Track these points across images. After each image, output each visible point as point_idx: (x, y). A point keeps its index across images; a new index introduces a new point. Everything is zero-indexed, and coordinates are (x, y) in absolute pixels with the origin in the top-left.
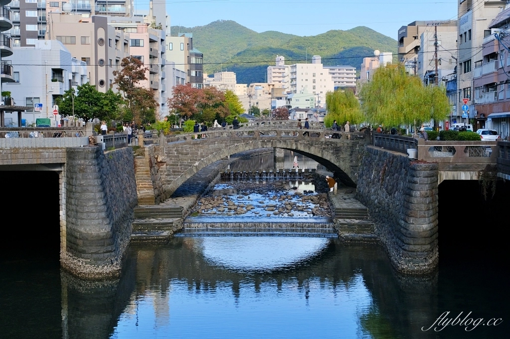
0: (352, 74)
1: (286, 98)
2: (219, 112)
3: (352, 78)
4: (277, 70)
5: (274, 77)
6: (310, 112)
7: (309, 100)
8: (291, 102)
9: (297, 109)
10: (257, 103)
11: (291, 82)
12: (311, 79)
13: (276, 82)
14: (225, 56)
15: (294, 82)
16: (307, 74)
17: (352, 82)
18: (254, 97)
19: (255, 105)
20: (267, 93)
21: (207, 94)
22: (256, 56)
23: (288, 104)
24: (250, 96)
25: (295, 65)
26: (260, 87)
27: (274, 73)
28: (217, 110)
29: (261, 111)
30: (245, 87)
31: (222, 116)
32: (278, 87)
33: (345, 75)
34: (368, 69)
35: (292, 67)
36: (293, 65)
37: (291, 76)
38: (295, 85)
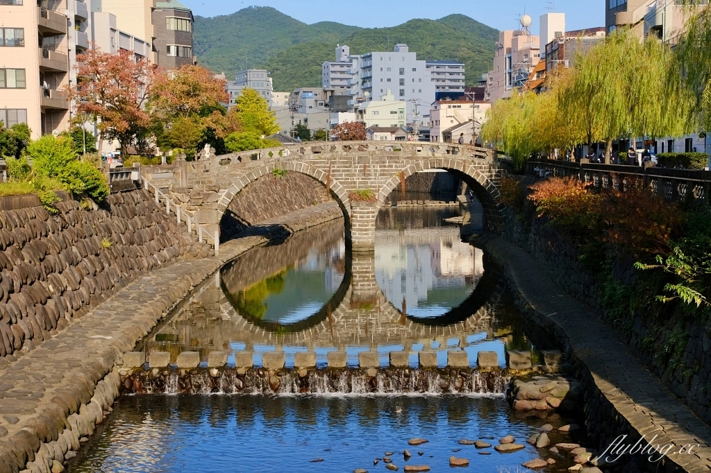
0: (458, 73)
1: (356, 109)
2: (214, 126)
3: (458, 80)
4: (338, 68)
5: (333, 79)
6: (400, 133)
7: (396, 113)
8: (364, 115)
9: (376, 129)
10: (306, 121)
11: (363, 84)
12: (396, 77)
13: (336, 87)
14: (260, 58)
15: (368, 84)
16: (389, 69)
17: (458, 88)
18: (300, 110)
19: (303, 123)
20: (322, 104)
21: (183, 83)
22: (306, 57)
23: (360, 120)
24: (294, 110)
25: (369, 54)
26: (310, 94)
27: (332, 72)
28: (208, 121)
29: (312, 134)
30: (286, 97)
31: (219, 133)
32: (341, 94)
33: (448, 76)
34: (509, 51)
35: (364, 58)
36: (365, 55)
37: (362, 74)
38: (370, 89)
